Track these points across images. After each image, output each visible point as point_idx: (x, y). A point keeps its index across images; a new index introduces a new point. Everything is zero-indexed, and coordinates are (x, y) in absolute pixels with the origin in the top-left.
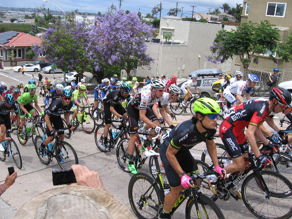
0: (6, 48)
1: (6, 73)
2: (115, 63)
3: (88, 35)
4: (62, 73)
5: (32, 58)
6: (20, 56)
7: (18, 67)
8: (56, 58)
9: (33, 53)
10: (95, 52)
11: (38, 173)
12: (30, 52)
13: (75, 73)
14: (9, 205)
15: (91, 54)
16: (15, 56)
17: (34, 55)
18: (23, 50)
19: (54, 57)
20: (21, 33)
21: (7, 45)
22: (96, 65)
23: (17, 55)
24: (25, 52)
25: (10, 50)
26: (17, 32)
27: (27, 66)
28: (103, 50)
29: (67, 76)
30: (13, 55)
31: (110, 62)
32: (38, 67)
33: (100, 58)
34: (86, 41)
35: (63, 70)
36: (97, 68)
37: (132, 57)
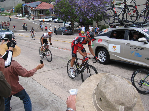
0: (36, 10)
1: (36, 22)
2: (90, 18)
3: (77, 3)
4: (63, 22)
5: (48, 15)
6: (42, 14)
7: (42, 19)
8: (61, 15)
9: (49, 12)
10: (80, 12)
11: (54, 71)
12: (47, 12)
13: (70, 23)
14: (41, 84)
15: (78, 13)
16: (40, 14)
17: (49, 13)
18: (44, 10)
19: (60, 14)
20: (43, 2)
21: (36, 8)
22: (81, 19)
23: (41, 13)
24: (45, 12)
25: (38, 11)
26: (41, 2)
27: (46, 19)
28: (85, 11)
29: (65, 24)
30: (39, 13)
31: (88, 17)
32: (51, 19)
33: (83, 15)
34: (76, 6)
35: (64, 21)
36: (81, 20)
37: (99, 15)
